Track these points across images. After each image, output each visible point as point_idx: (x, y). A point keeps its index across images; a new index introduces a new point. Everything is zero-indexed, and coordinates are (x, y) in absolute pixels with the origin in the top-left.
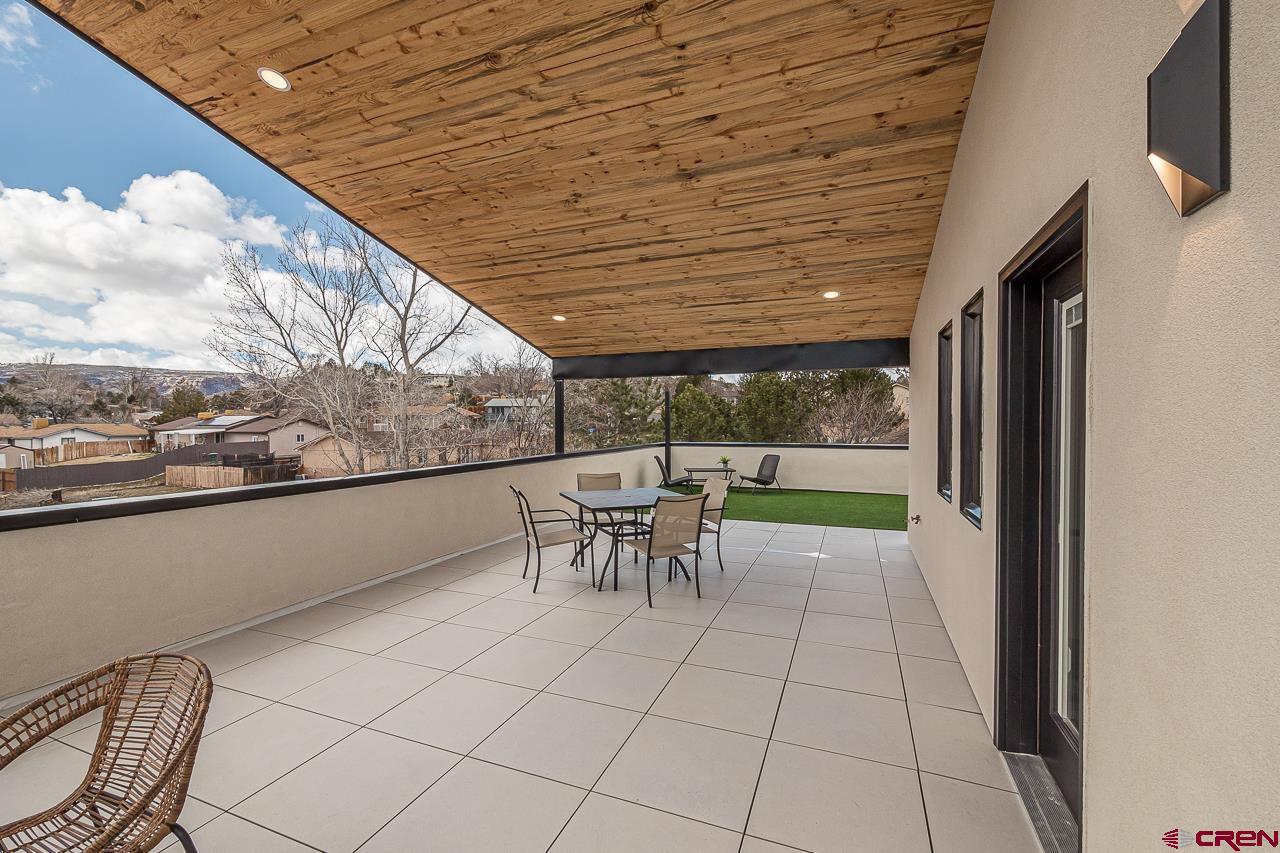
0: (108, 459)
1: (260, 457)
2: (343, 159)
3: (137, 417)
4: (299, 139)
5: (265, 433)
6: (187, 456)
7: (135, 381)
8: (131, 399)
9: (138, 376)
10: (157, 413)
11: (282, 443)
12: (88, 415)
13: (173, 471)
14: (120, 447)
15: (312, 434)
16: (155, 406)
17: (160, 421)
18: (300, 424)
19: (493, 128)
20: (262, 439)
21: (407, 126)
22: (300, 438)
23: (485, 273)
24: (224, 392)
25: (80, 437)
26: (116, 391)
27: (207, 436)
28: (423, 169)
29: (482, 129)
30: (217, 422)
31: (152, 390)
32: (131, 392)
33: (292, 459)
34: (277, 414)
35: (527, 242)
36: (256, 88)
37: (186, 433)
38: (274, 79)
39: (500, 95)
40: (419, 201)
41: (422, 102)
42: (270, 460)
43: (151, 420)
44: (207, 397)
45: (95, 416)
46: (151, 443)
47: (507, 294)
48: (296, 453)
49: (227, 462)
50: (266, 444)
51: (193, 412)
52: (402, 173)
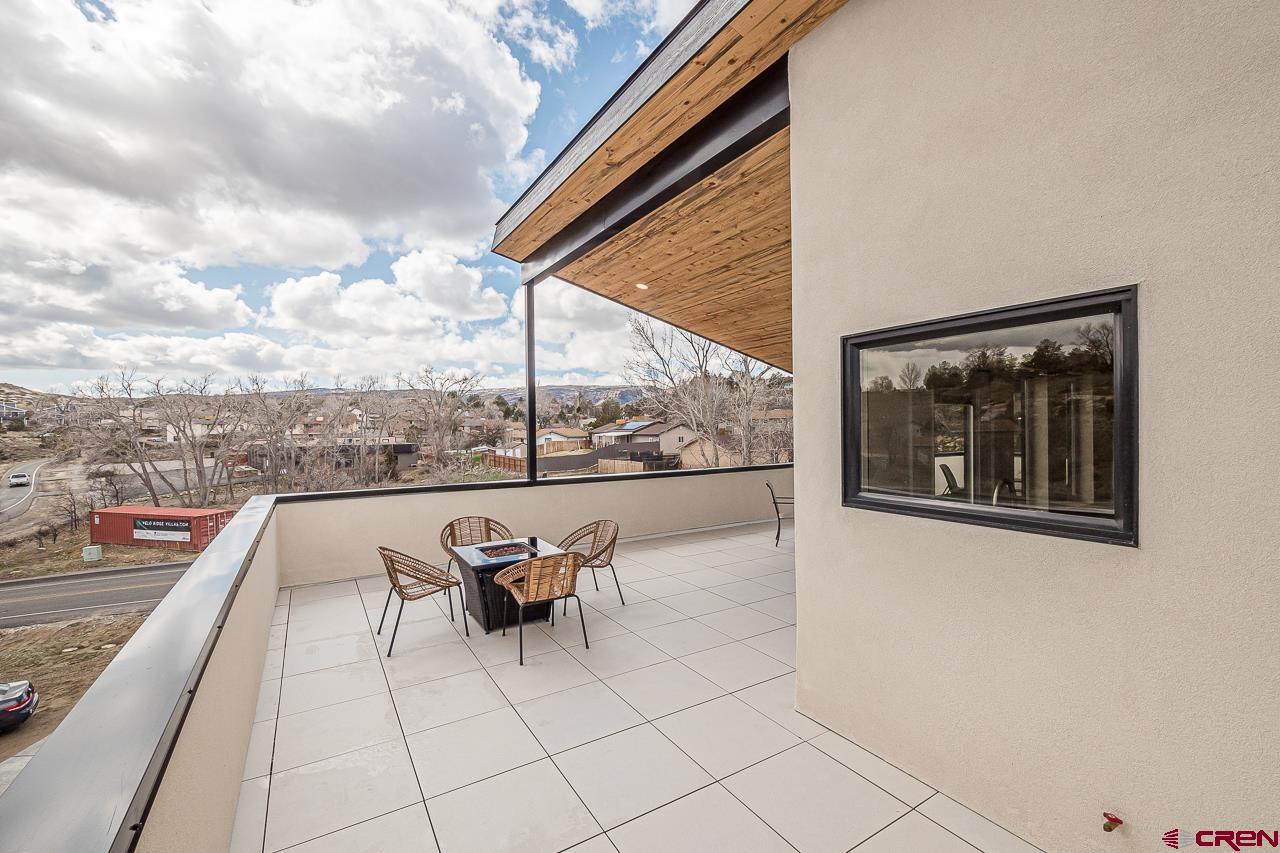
0: (568, 453)
1: (654, 454)
2: (673, 306)
3: (583, 422)
4: (653, 302)
5: (657, 436)
6: (610, 452)
7: (581, 396)
8: (579, 410)
9: (583, 392)
10: (593, 420)
11: (668, 444)
12: (557, 422)
13: (603, 463)
14: (574, 445)
15: (689, 436)
16: (591, 415)
17: (595, 426)
18: (681, 428)
19: (737, 288)
20: (655, 440)
21: (698, 292)
22: (681, 439)
23: (758, 344)
24: (632, 402)
25: (555, 438)
26: (570, 404)
27: (622, 437)
28: (710, 305)
29: (732, 288)
30: (628, 426)
31: (590, 402)
32: (578, 405)
33: (675, 456)
34: (665, 420)
35: (774, 328)
36: (635, 290)
37: (608, 436)
38: (642, 286)
39: (735, 277)
40: (711, 318)
41: (702, 284)
42: (660, 457)
43: (589, 425)
44: (621, 407)
45: (561, 423)
46: (589, 443)
47: (777, 352)
48: (677, 452)
49: (634, 457)
50: (658, 444)
51: (613, 419)
52: (701, 308)
